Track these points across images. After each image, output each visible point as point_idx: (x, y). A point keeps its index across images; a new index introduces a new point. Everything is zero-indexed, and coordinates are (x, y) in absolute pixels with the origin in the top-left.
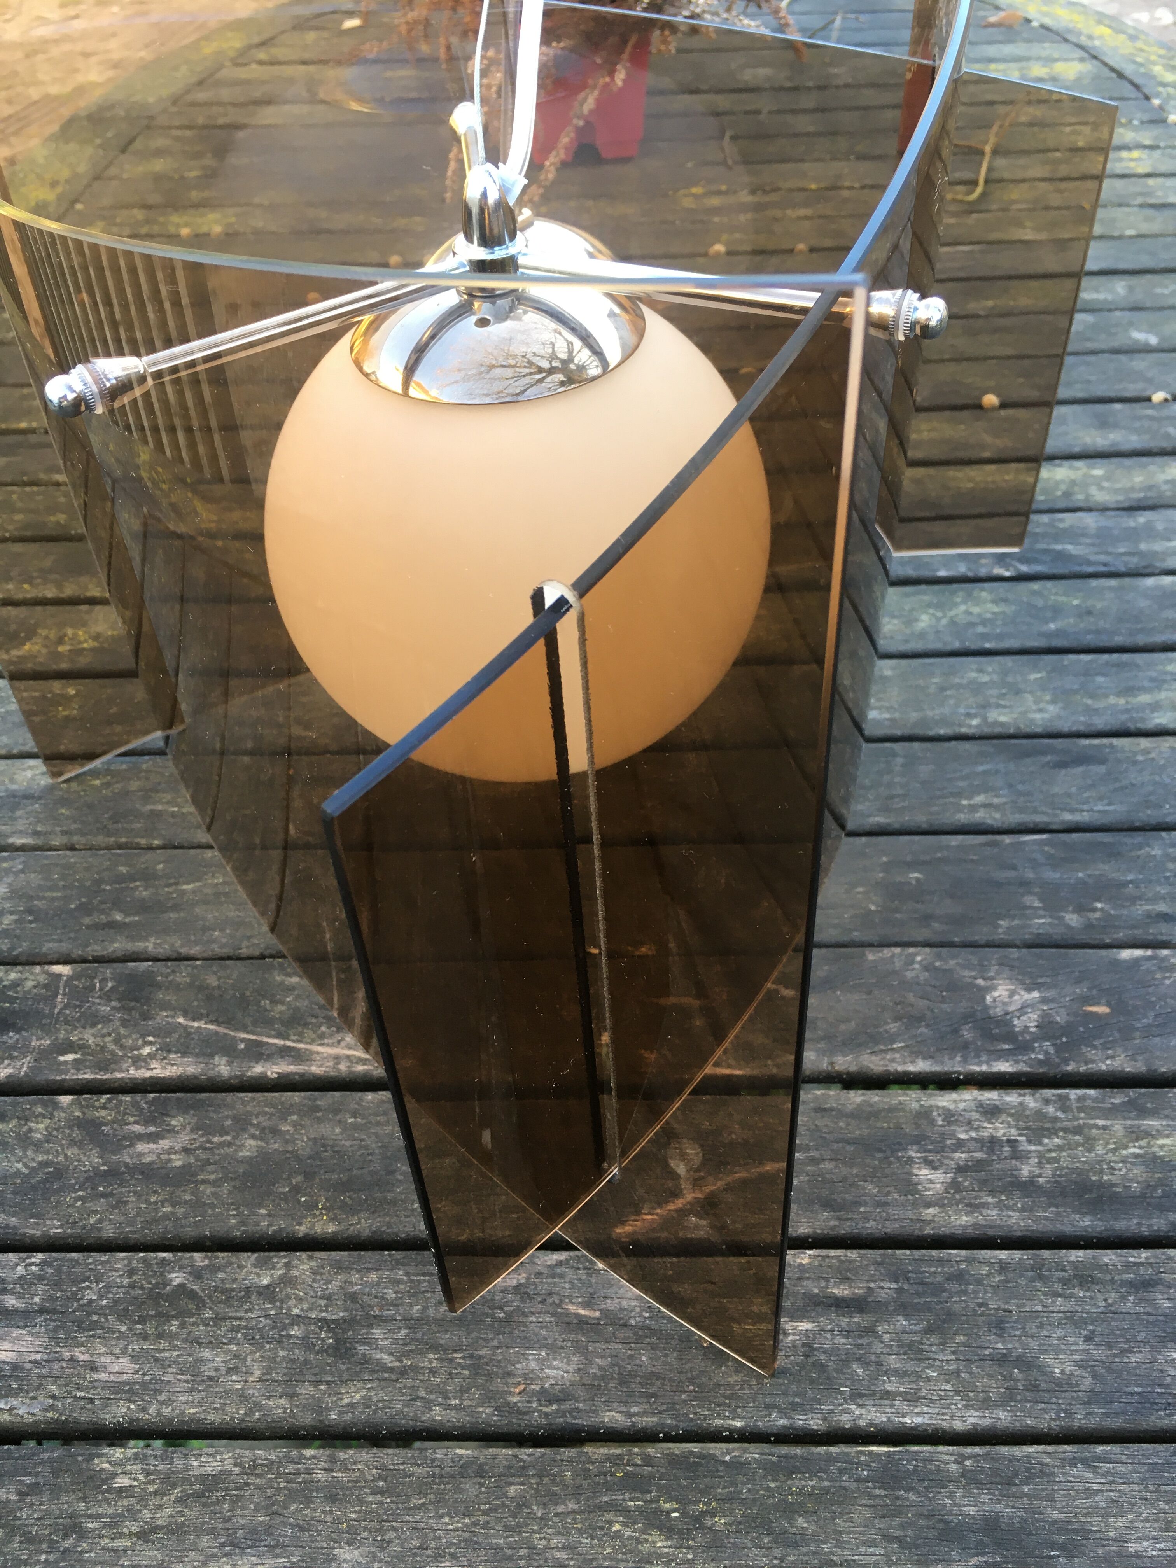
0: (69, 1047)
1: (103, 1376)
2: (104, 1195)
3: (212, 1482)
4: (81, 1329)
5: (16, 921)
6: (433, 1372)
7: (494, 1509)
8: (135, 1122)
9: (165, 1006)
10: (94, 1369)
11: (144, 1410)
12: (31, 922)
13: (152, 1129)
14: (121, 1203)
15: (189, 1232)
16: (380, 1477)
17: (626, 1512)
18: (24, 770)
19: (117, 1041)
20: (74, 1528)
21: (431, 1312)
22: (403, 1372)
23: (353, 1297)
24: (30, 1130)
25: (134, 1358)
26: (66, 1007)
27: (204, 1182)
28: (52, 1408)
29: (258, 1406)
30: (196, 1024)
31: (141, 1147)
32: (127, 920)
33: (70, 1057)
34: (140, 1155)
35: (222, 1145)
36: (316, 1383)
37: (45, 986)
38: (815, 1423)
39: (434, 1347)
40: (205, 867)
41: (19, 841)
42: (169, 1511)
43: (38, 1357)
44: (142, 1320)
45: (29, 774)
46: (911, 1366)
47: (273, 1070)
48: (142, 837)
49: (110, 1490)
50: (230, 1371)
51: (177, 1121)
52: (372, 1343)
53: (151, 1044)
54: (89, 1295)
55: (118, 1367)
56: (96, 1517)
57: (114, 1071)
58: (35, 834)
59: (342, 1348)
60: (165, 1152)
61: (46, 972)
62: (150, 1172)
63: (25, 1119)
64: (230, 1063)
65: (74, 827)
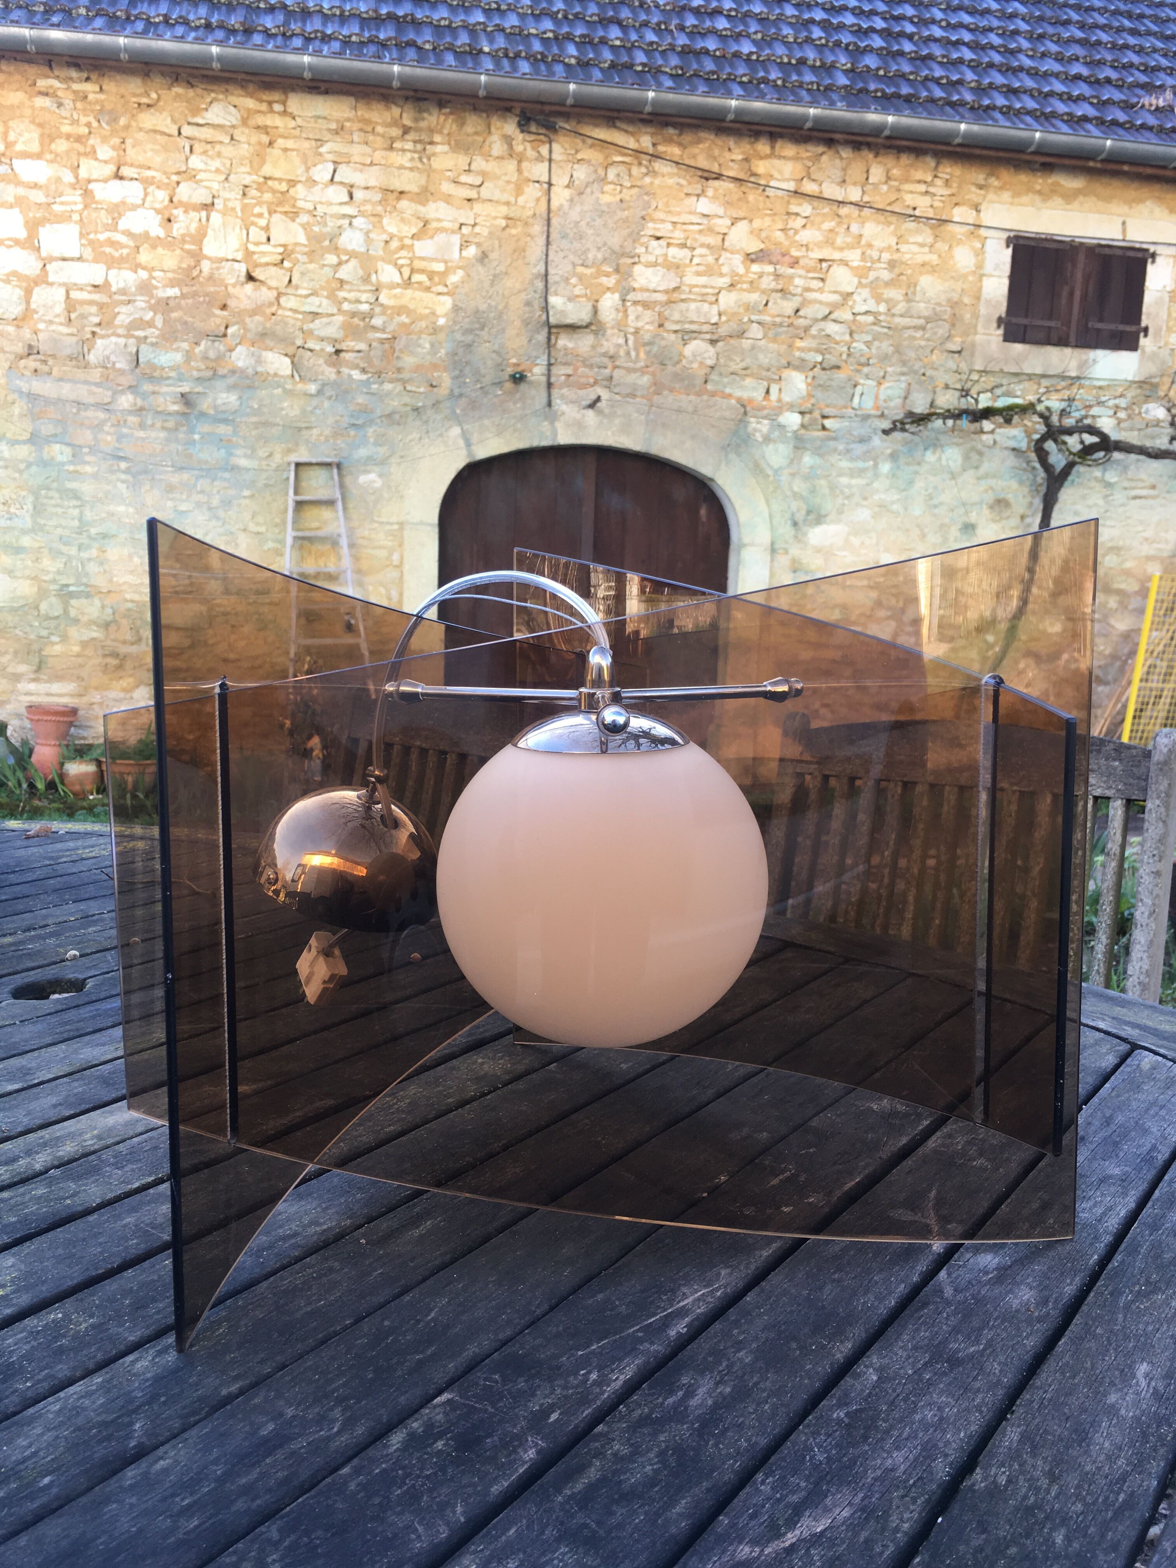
0: (545, 1412)
1: (902, 1468)
2: (723, 1433)
3: (1025, 1437)
4: (851, 1468)
5: (344, 1410)
6: (997, 1335)
7: (1108, 1339)
8: (665, 1399)
9: (556, 1357)
10: (892, 1470)
11: (946, 1455)
12: (358, 1402)
13: (680, 1394)
14: (740, 1426)
15: (797, 1405)
16: (1063, 1374)
17: (1133, 1301)
18: (133, 1366)
19: (565, 1388)
20: (1029, 1511)
21: (951, 1324)
22: (989, 1345)
23: (916, 1348)
24: (615, 1455)
25: (898, 1448)
26: (493, 1405)
27: (757, 1383)
28: (914, 1500)
29: (978, 1409)
30: (594, 1348)
31: (694, 1402)
32: (429, 1352)
33: (554, 1417)
34: (700, 1405)
35: (729, 1366)
36: (975, 1378)
37: (453, 1409)
38: (1108, 1239)
39: (981, 1329)
40: (418, 1303)
41: (234, 1388)
42: (1040, 1463)
43: (861, 1495)
44: (865, 1438)
45: (142, 1364)
46: (1091, 1203)
47: (680, 1327)
48: (332, 1326)
49: (1006, 1486)
50: (940, 1409)
51: (685, 1380)
52: (958, 1351)
53: (589, 1373)
54: (821, 1457)
55: (899, 1459)
56: (1025, 1497)
57: (597, 1397)
58: (237, 1378)
59: (954, 1362)
60: (709, 1393)
61: (435, 1407)
62: (722, 1405)
63: (598, 1454)
64: (652, 1343)
65: (262, 1355)
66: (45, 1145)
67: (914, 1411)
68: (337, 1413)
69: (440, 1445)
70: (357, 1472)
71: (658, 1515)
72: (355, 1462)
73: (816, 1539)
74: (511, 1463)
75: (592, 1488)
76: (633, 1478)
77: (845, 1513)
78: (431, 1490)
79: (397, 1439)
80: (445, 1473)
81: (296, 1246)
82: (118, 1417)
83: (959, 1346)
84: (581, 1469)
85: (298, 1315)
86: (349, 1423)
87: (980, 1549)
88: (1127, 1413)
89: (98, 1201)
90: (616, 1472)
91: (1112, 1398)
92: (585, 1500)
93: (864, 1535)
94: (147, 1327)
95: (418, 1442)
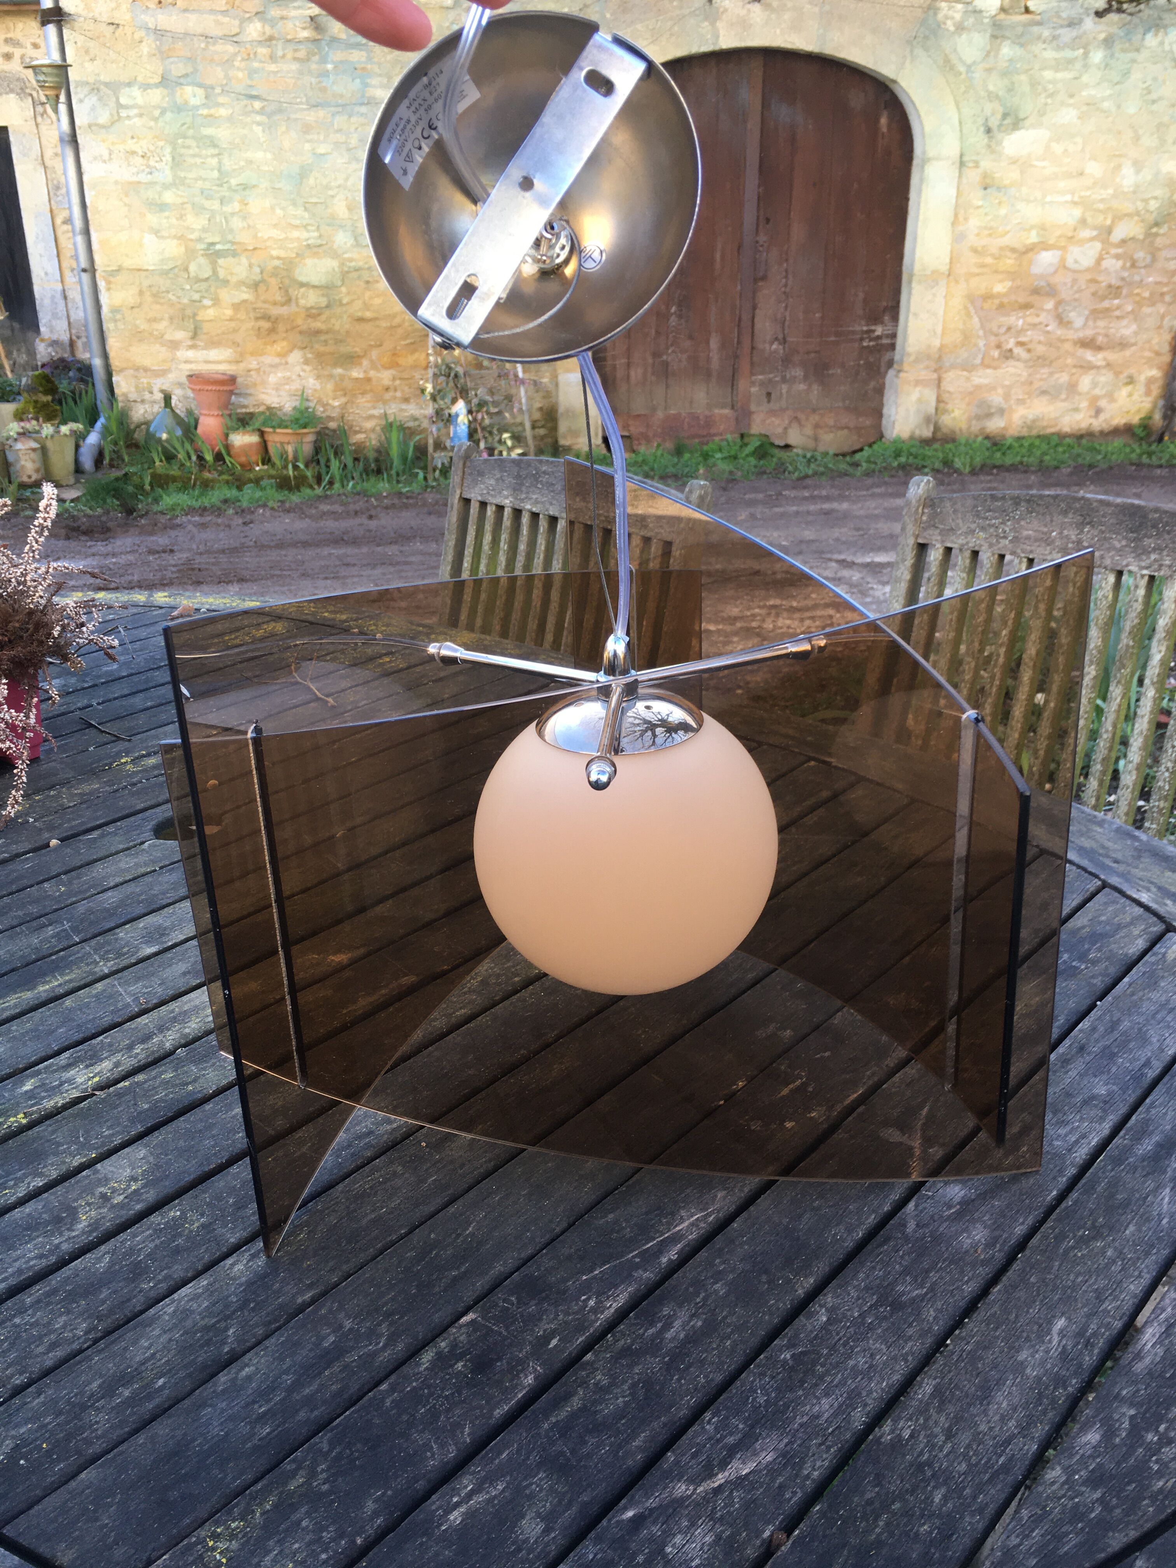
0: (547, 1338)
1: (826, 1415)
2: (687, 1368)
3: (938, 1391)
4: (783, 1412)
5: (390, 1325)
6: (941, 1278)
7: (1038, 1290)
8: (646, 1330)
9: (565, 1280)
10: (817, 1417)
11: (866, 1405)
12: (401, 1317)
13: (659, 1325)
14: (702, 1362)
15: (754, 1341)
16: (988, 1325)
17: (1073, 1248)
18: (232, 1267)
19: (567, 1314)
20: (920, 1467)
21: (904, 1263)
22: (932, 1289)
23: (867, 1288)
24: (596, 1384)
25: (827, 1395)
26: (507, 1328)
27: (725, 1318)
28: (829, 1448)
29: (905, 1356)
30: (597, 1272)
31: (669, 1335)
32: (463, 1269)
33: (554, 1342)
34: (674, 1338)
35: (705, 1299)
36: (910, 1325)
37: (475, 1330)
38: (1071, 1172)
39: (927, 1271)
40: (461, 1215)
41: (308, 1296)
42: (943, 1419)
43: (786, 1441)
44: (802, 1382)
45: (239, 1268)
46: (1068, 1128)
47: (672, 1254)
48: (390, 1235)
49: (908, 1440)
50: (872, 1356)
51: (666, 1311)
52: (903, 1293)
53: (589, 1299)
54: (762, 1400)
55: (825, 1406)
56: (921, 1453)
57: (591, 1325)
58: (310, 1287)
59: (897, 1306)
60: (683, 1326)
61: (461, 1326)
62: (693, 1339)
63: (584, 1383)
64: (646, 1270)
65: (331, 1264)
66: (174, 1020)
67: (850, 1358)
68: (384, 1328)
69: (460, 1365)
70: (393, 1389)
71: (620, 1447)
72: (393, 1378)
73: (740, 1482)
74: (515, 1387)
75: (573, 1416)
76: (607, 1409)
77: (769, 1458)
78: (448, 1410)
79: (427, 1357)
80: (460, 1394)
81: (368, 1146)
82: (218, 1322)
83: (907, 1290)
84: (567, 1397)
85: (364, 1222)
86: (392, 1339)
87: (870, 1502)
88: (1031, 1372)
89: (214, 1088)
90: (595, 1402)
91: (1023, 1355)
92: (564, 1429)
93: (780, 1480)
94: (244, 1229)
95: (443, 1361)
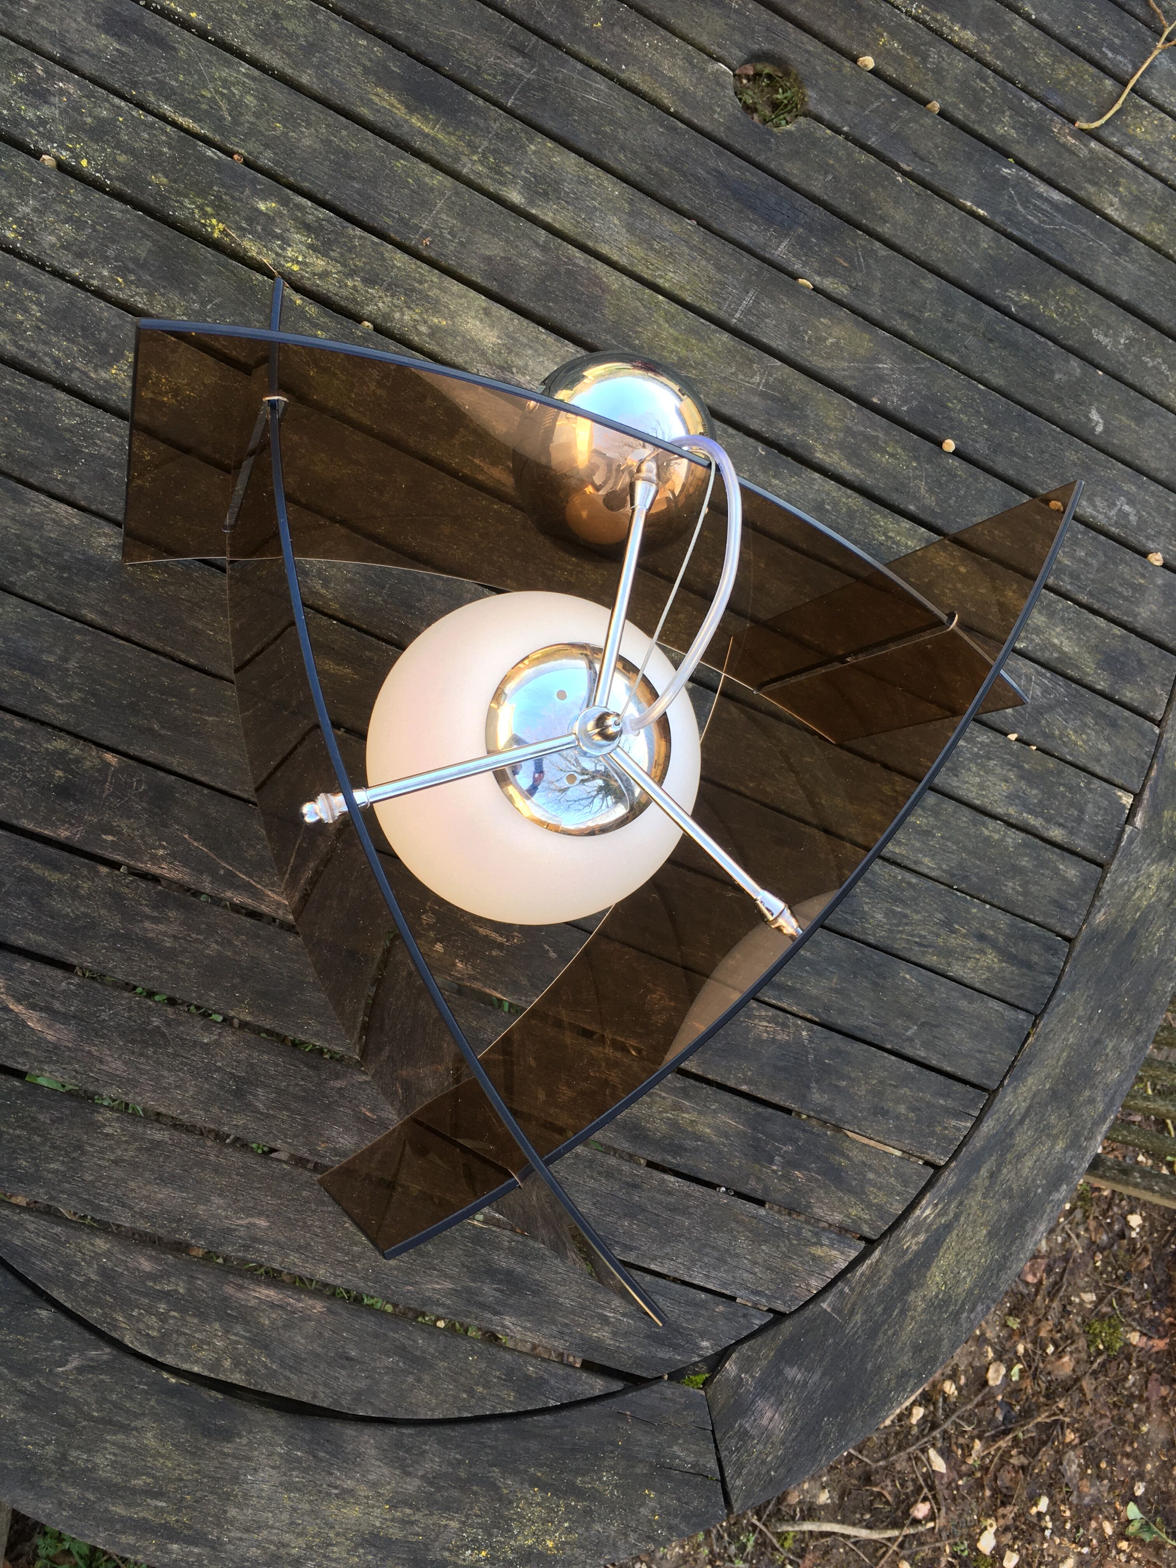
0: (110, 831)
1: (104, 1068)
2: (119, 950)
3: (157, 1144)
4: (97, 1035)
5: (82, 699)
6: (283, 1122)
7: (294, 1199)
8: (146, 905)
9: (178, 821)
10: (101, 1061)
11: (126, 1094)
12: (93, 705)
13: (156, 914)
14: (130, 959)
16: (242, 1168)
18: (99, 535)
19: (142, 837)
20: (79, 1147)
21: (291, 1089)
22: (268, 1116)
23: (252, 1066)
24: (78, 886)
25: (125, 1063)
26: (111, 795)
27: (182, 962)
28: (75, 1078)
29: (187, 1111)
30: (196, 844)
31: (147, 924)
32: (163, 732)
33: (110, 838)
34: (146, 930)
35: (197, 941)
36: (221, 1108)
37: (98, 771)
39: (288, 1109)
40: (224, 703)
41: (91, 616)
42: (131, 1153)
43: (70, 1045)
44: (133, 1042)
45: (103, 541)
47: (239, 898)
48: (183, 652)
49: (101, 1133)
50: (178, 1087)
51: (172, 914)
52: (256, 1096)
53: (164, 848)
54: (104, 1016)
55: (115, 1065)
56: (92, 1145)
57: (137, 860)
58: (103, 613)
59: (239, 1094)
60: (161, 933)
61: (100, 758)
62: (150, 945)
63: (75, 876)
64: (212, 883)
65: (133, 618)
66: (411, 292)
67: (169, 1071)
68: (76, 695)
69: (59, 773)
70: (18, 732)
71: (25, 925)
72: (29, 726)
73: (20, 1024)
74: (53, 824)
75: (41, 880)
76: (55, 903)
77: (49, 1037)
78: (12, 783)
79: (60, 744)
80: (30, 786)
82: (38, 556)
83: (261, 1098)
84: (58, 868)
86: (70, 708)
87: (34, 1119)
88: (201, 1209)
90: (60, 891)
91: (216, 1200)
92: (26, 878)
93: (33, 1051)
95: (59, 759)
